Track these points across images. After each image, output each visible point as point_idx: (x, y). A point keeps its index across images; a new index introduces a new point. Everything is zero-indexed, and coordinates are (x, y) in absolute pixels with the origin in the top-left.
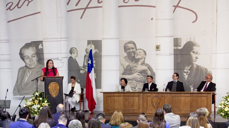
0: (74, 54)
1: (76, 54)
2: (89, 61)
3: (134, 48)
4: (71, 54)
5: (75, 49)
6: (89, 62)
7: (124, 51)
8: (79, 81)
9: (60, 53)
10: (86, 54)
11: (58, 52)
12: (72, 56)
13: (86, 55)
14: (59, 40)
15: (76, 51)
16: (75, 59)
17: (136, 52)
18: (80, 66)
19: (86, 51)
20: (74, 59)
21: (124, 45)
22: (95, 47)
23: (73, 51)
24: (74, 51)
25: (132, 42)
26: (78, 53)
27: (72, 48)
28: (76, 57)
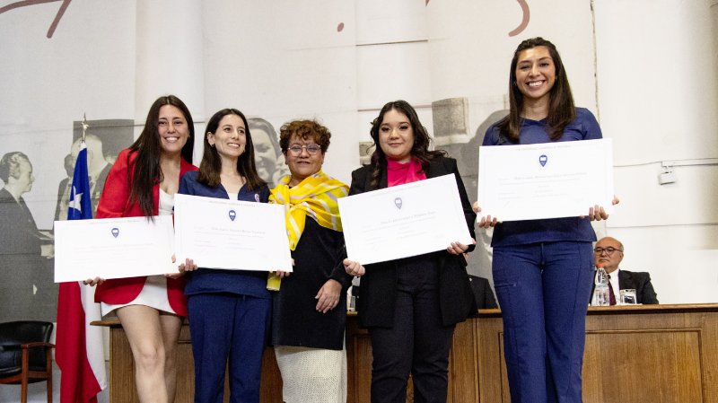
0: (16, 178)
1: (24, 177)
2: (72, 199)
3: (268, 148)
4: (6, 182)
5: (20, 159)
6: (71, 204)
8: (35, 289)
10: (66, 176)
12: (8, 188)
13: (67, 180)
15: (24, 167)
16: (21, 198)
17: (277, 163)
18: (39, 227)
19: (67, 165)
20: (17, 199)
22: (103, 146)
23: (11, 168)
24: (18, 165)
25: (259, 124)
26: (33, 174)
27: (8, 156)
28: (23, 192)
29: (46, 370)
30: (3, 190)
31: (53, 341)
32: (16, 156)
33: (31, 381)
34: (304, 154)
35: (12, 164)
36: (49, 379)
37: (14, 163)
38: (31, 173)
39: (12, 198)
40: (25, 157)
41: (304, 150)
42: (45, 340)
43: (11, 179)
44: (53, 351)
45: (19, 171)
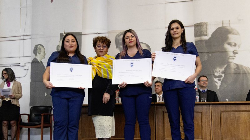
0: (40, 54)
1: (42, 54)
4: (36, 55)
5: (41, 47)
7: (116, 47)
8: (46, 94)
9: (23, 56)
11: (21, 56)
12: (37, 58)
14: (22, 38)
15: (42, 50)
16: (41, 61)
21: (116, 37)
23: (38, 50)
24: (40, 49)
26: (46, 52)
27: (37, 46)
28: (42, 59)
29: (50, 123)
30: (35, 58)
31: (52, 113)
32: (40, 46)
33: (44, 127)
34: (102, 48)
35: (38, 49)
36: (51, 127)
37: (39, 48)
38: (45, 52)
39: (38, 61)
40: (43, 46)
41: (102, 47)
42: (49, 113)
43: (38, 54)
44: (52, 117)
45: (41, 51)
